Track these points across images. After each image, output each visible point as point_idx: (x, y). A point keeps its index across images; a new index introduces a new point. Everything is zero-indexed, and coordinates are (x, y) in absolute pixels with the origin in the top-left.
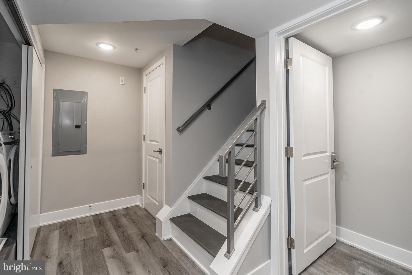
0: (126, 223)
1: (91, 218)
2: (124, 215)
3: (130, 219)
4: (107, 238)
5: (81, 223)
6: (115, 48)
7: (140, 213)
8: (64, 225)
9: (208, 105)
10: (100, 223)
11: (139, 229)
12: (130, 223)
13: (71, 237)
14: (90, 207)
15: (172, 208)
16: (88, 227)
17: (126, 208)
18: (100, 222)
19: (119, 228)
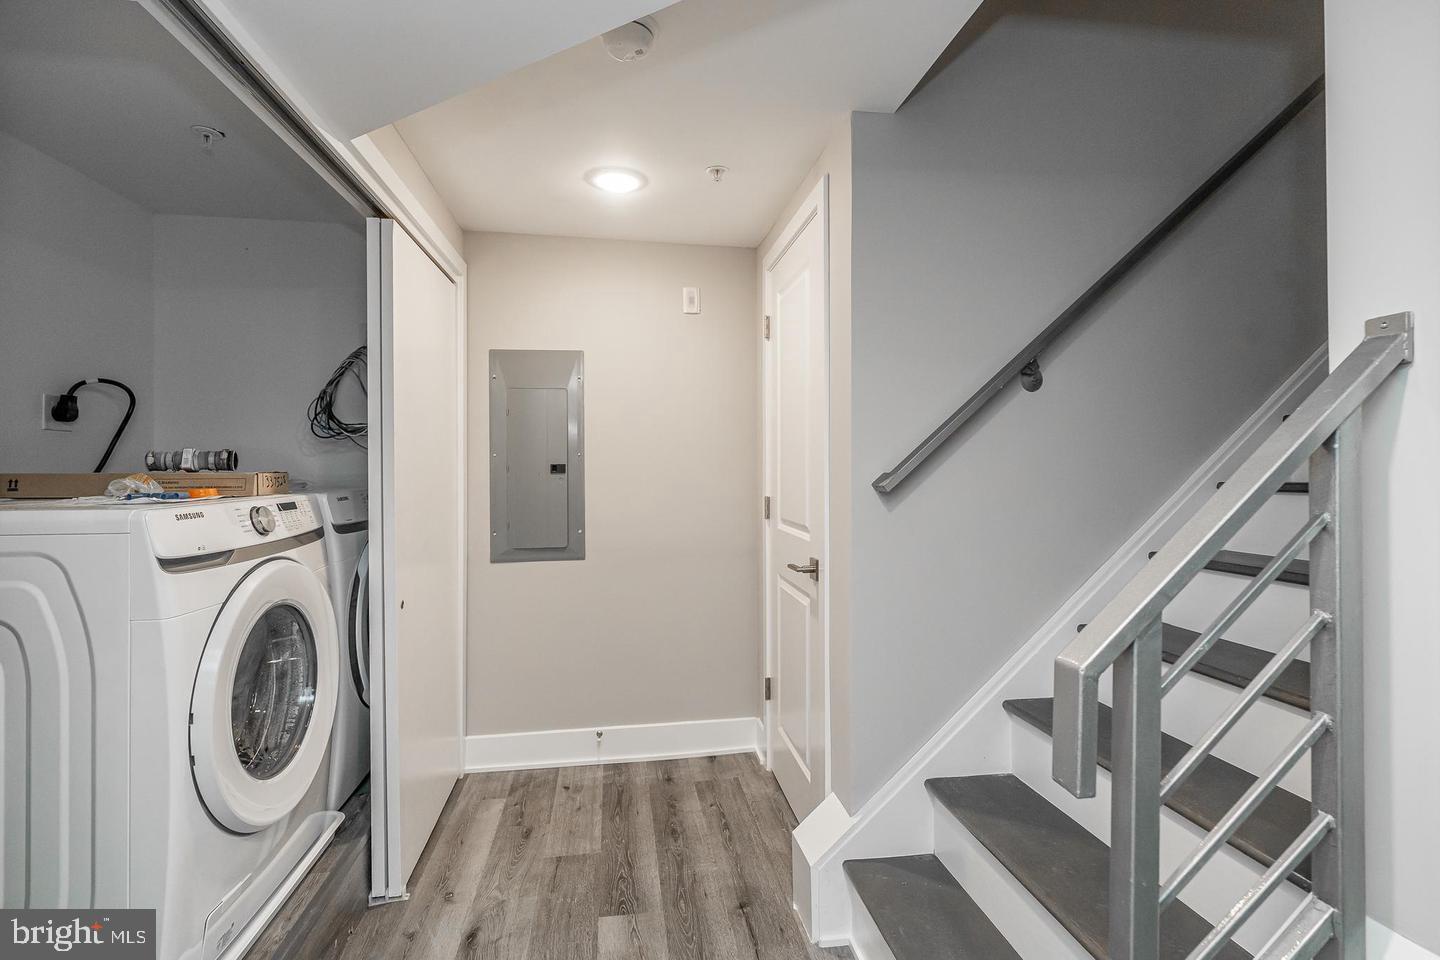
0: (697, 821)
1: (600, 774)
2: (698, 784)
3: (714, 807)
4: (624, 872)
5: (567, 788)
6: (645, 180)
7: (754, 789)
8: (523, 786)
9: (1027, 370)
10: (619, 802)
11: (737, 860)
12: (710, 828)
13: (527, 835)
14: (600, 735)
15: (855, 820)
16: (583, 809)
17: (712, 759)
18: (620, 794)
19: (672, 840)
